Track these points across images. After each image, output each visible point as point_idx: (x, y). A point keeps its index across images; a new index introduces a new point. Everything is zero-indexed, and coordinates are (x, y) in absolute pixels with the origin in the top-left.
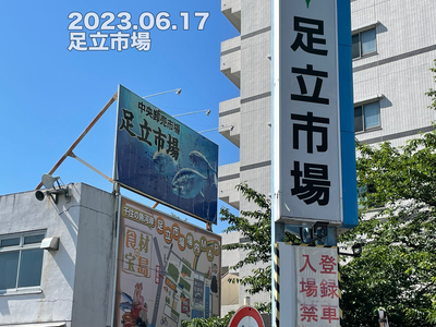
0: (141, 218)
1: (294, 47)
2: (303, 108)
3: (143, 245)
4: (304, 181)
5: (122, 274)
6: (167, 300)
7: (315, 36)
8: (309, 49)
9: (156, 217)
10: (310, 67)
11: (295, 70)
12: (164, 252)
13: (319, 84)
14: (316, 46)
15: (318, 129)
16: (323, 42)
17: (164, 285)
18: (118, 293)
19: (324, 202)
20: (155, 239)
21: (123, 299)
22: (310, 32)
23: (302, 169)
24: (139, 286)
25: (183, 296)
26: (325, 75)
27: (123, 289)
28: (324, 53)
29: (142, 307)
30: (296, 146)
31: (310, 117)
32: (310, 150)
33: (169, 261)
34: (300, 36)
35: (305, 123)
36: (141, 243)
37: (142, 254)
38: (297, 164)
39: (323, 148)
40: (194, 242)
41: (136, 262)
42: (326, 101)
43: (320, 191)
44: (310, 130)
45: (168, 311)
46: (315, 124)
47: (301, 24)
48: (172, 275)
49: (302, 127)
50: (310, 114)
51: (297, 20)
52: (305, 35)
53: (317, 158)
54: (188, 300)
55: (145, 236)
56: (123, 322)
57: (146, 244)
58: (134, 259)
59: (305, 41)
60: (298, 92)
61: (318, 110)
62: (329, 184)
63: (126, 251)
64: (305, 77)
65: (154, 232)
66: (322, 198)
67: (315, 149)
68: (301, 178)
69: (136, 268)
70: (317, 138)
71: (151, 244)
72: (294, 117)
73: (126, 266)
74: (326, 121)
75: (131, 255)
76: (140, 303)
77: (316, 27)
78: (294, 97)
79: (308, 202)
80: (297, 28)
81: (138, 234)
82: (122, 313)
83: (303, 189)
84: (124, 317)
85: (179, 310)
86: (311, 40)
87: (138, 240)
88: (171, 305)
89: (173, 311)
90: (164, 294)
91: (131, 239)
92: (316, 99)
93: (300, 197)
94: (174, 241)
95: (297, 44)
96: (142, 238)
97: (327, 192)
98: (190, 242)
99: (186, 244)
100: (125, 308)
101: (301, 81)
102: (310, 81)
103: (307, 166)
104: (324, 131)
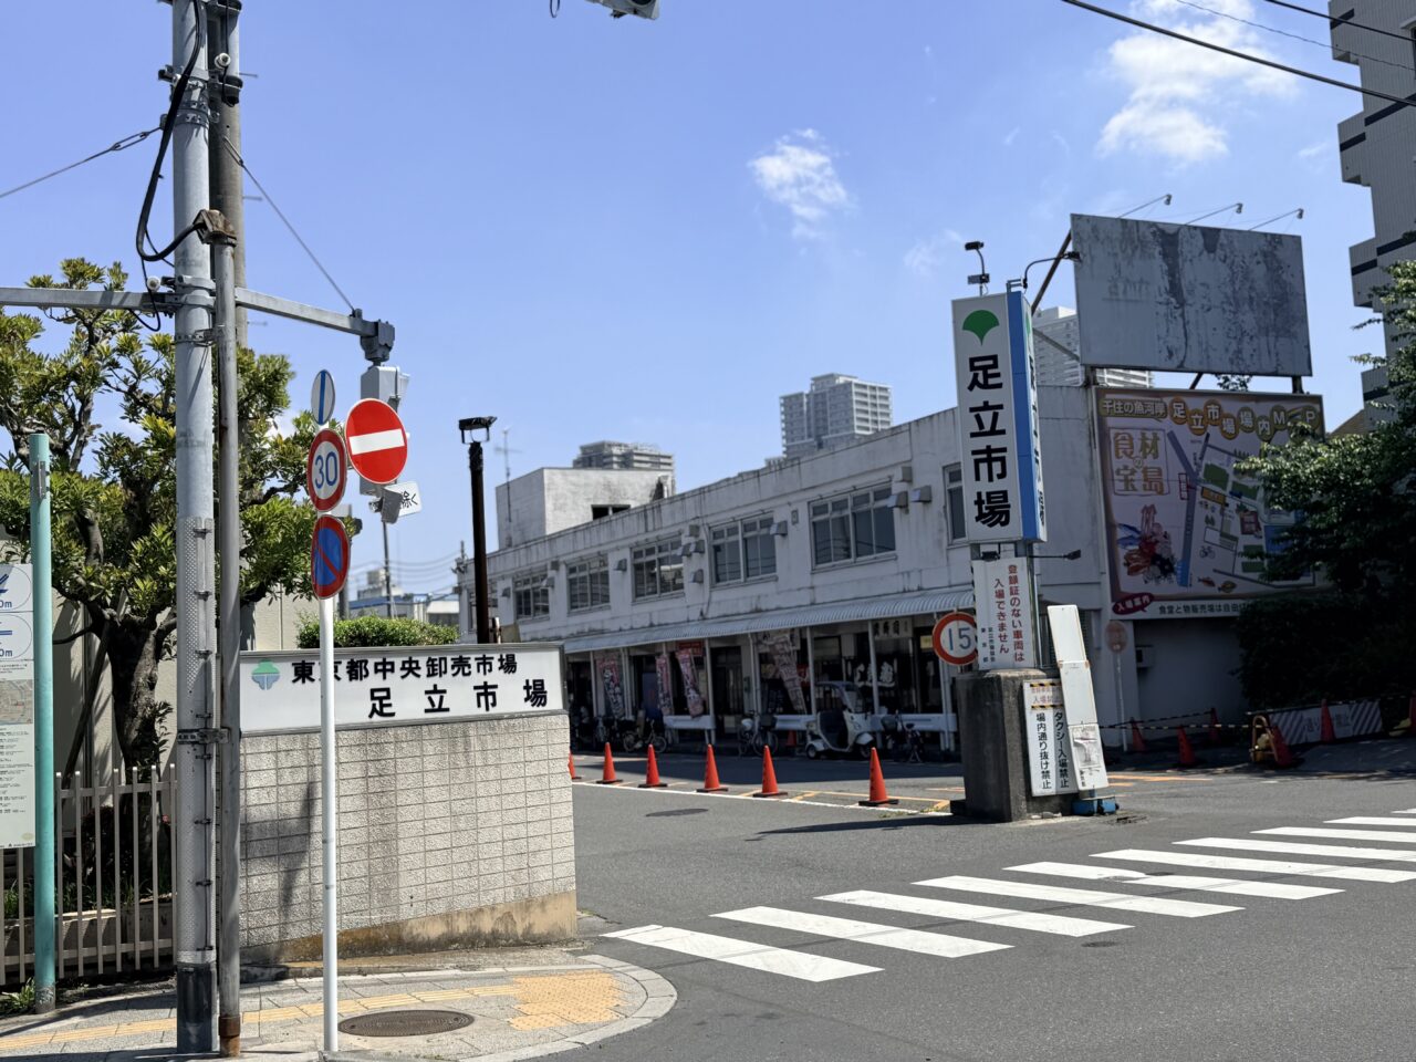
0: (1139, 408)
1: (971, 388)
2: (982, 443)
3: (1150, 448)
4: (987, 508)
5: (1114, 499)
6: (1210, 521)
7: (990, 371)
8: (985, 386)
9: (1167, 400)
10: (986, 403)
11: (972, 410)
12: (1191, 450)
13: (995, 417)
14: (992, 381)
15: (997, 459)
16: (998, 375)
17: (1199, 498)
18: (1111, 527)
19: (1006, 523)
20: (1172, 437)
21: (1121, 534)
22: (984, 368)
23: (984, 497)
24: (1149, 511)
25: (1241, 508)
26: (1001, 407)
27: (1118, 518)
28: (999, 386)
29: (1160, 538)
30: (978, 478)
31: (989, 450)
32: (991, 479)
33: (1205, 461)
34: (976, 376)
35: (984, 456)
36: (1144, 446)
37: (1149, 461)
38: (979, 494)
39: (1002, 475)
40: (1255, 420)
41: (1139, 475)
42: (1003, 432)
43: (1001, 513)
44: (989, 461)
45: (1213, 536)
46: (994, 455)
47: (977, 364)
48: (1215, 482)
49: (982, 461)
50: (988, 447)
51: (972, 360)
52: (980, 373)
53: (998, 485)
54: (1255, 514)
55: (1149, 435)
56: (1127, 564)
57: (1155, 446)
58: (1133, 472)
59: (981, 379)
60: (976, 429)
61: (995, 441)
62: (1009, 506)
63: (1116, 464)
64: (982, 414)
65: (1167, 424)
66: (1003, 519)
67: (995, 477)
68: (984, 506)
69: (1139, 485)
70: (997, 467)
71: (1164, 445)
72: (974, 453)
73: (1120, 486)
74: (1004, 450)
75: (1126, 468)
76: (1154, 534)
77: (991, 362)
78: (973, 435)
79: (991, 526)
80: (973, 368)
81: (1136, 435)
82: (1122, 552)
83: (986, 515)
84: (1128, 557)
85: (1235, 530)
86: (986, 376)
87: (1137, 444)
88: (1218, 526)
89: (1223, 535)
90: (1200, 514)
91: (1124, 445)
92: (993, 432)
93: (984, 523)
94: (1210, 429)
95: (974, 383)
96: (1144, 438)
97: (1007, 513)
98: (1248, 422)
99: (1238, 425)
100: (1125, 545)
101: (978, 418)
102: (987, 417)
103: (988, 494)
104: (1003, 460)
